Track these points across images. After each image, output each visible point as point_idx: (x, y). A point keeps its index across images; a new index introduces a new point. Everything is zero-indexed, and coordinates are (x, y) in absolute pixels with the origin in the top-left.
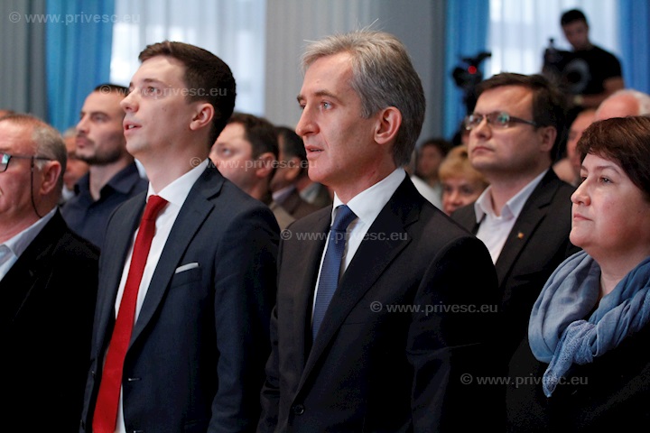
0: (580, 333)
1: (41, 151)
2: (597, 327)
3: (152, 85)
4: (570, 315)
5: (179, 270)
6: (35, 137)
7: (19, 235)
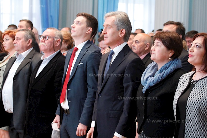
0: (151, 79)
1: (56, 36)
2: (154, 78)
3: (79, 22)
4: (149, 76)
5: (79, 64)
6: (55, 33)
7: (50, 56)
